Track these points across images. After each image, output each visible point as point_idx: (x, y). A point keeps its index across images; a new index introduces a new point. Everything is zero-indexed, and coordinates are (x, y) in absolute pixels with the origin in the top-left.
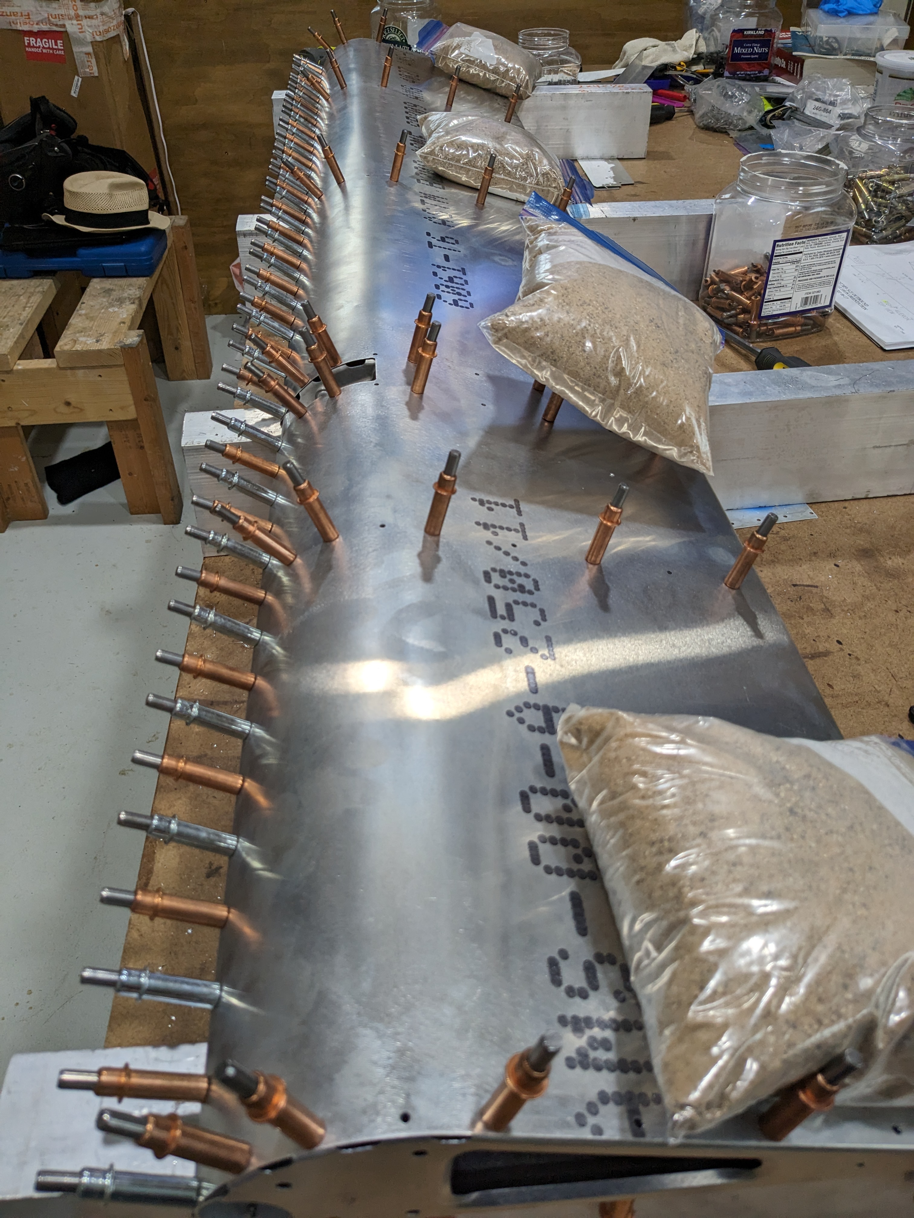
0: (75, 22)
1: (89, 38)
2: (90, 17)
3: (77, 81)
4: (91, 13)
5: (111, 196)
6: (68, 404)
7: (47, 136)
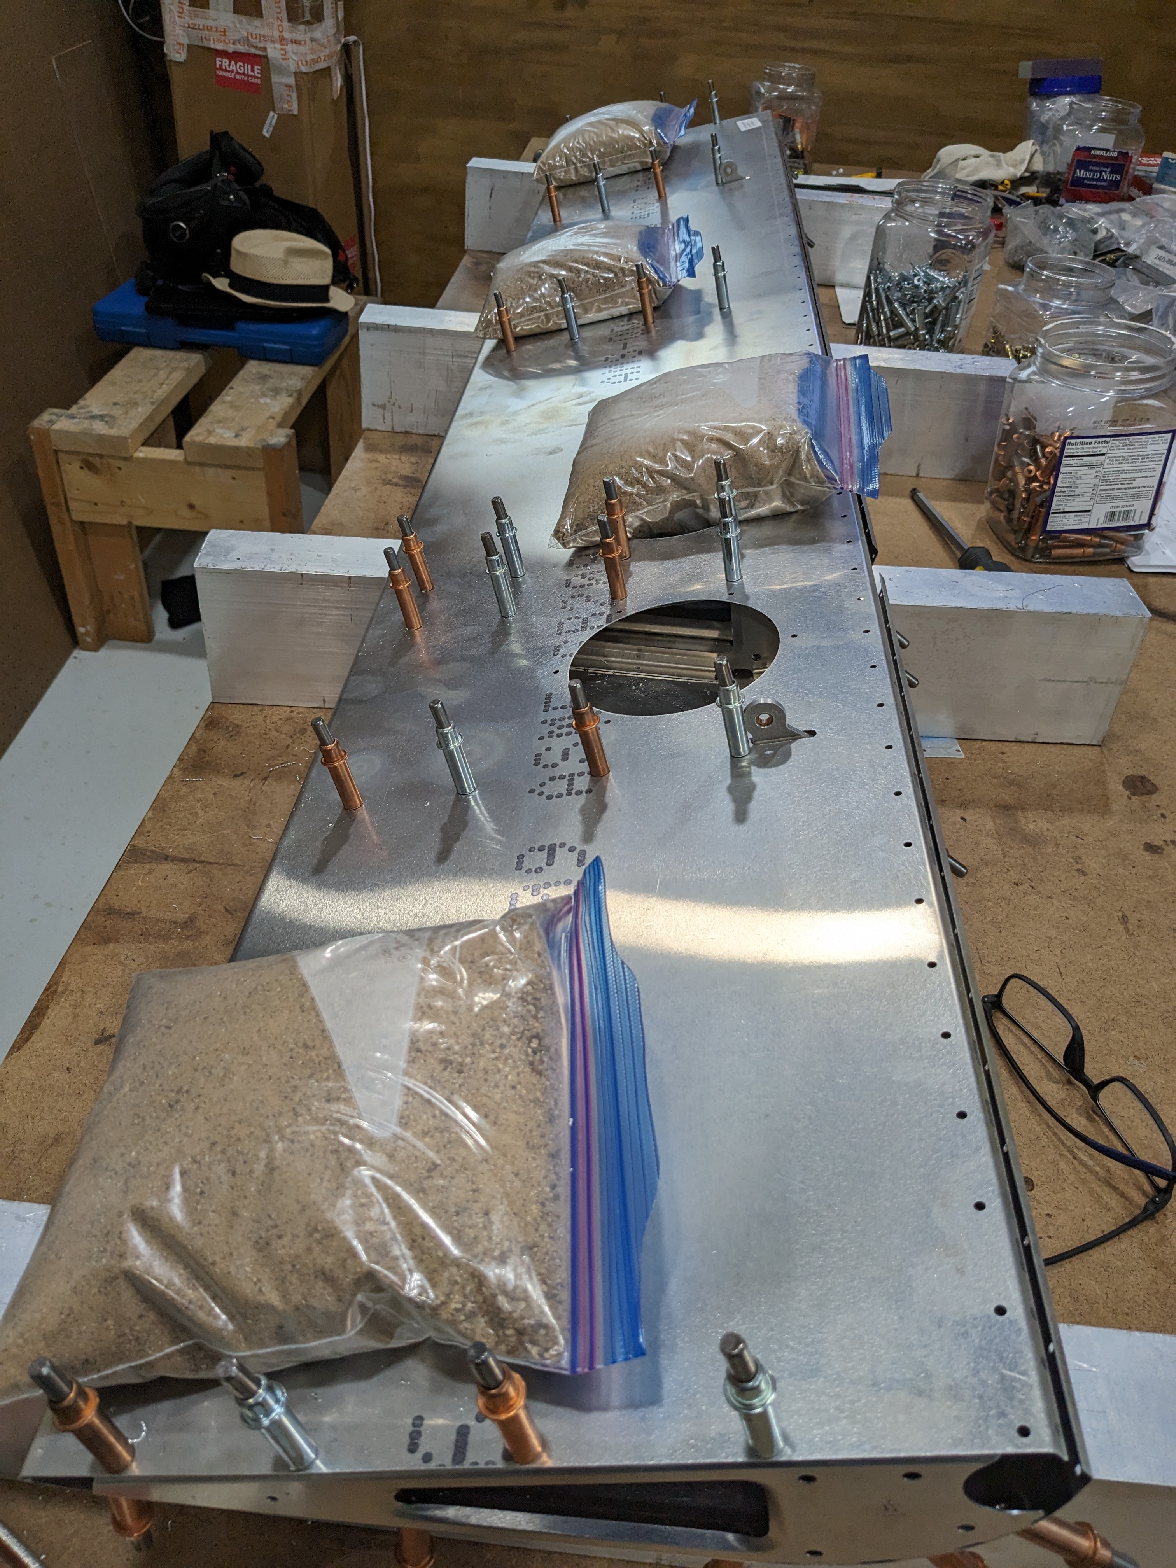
0: (278, 46)
1: (293, 68)
2: (297, 42)
3: (272, 118)
4: (299, 37)
5: (285, 262)
6: (192, 507)
7: (223, 181)
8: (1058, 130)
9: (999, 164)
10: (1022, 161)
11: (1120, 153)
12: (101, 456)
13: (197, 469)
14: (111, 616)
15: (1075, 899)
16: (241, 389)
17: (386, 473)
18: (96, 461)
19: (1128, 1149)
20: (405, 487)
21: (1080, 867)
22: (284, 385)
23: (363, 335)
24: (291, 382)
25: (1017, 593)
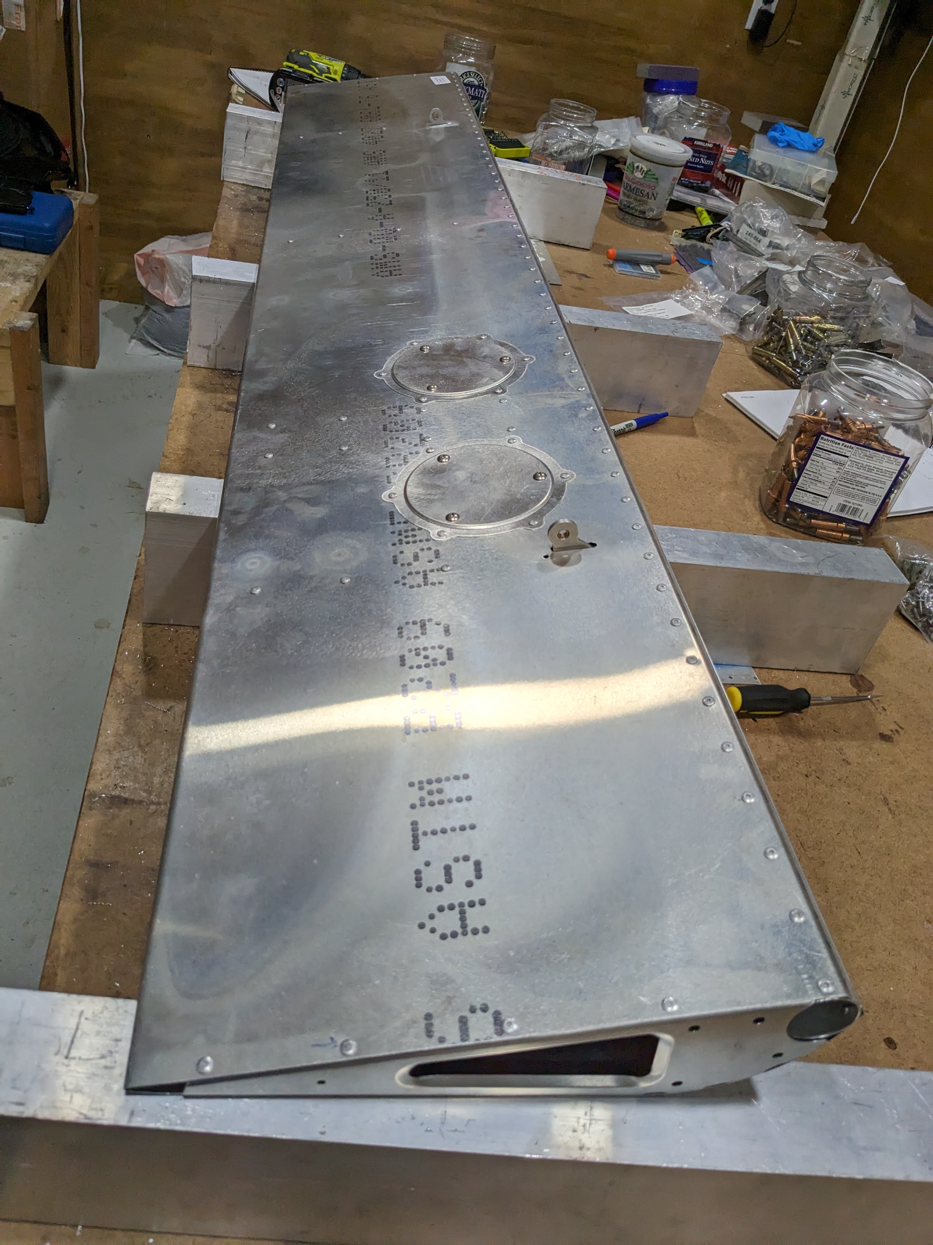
8: (668, 121)
15: (849, 786)
24: (26, 268)
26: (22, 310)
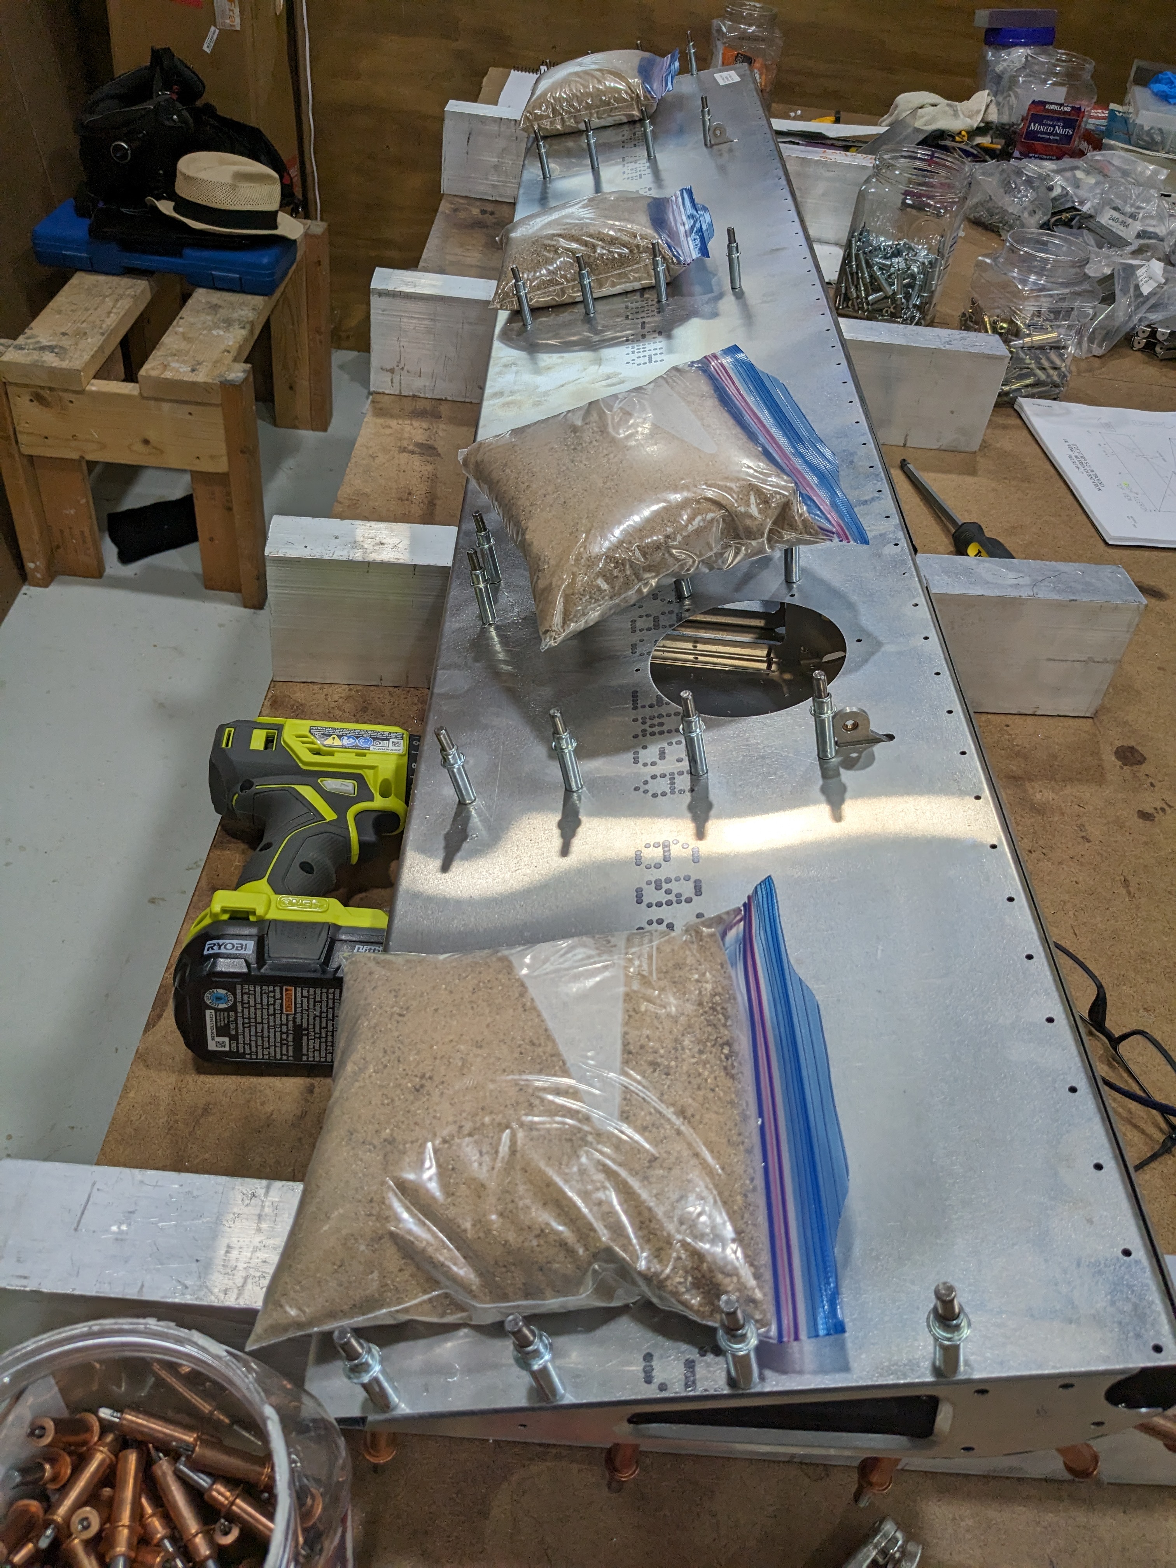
3: (213, 33)
5: (234, 187)
6: (146, 442)
7: (166, 100)
8: (1013, 81)
9: (956, 114)
10: (978, 112)
11: (1073, 108)
12: (51, 389)
13: (152, 403)
14: (61, 550)
15: (1082, 864)
16: (192, 320)
17: (400, 439)
18: (46, 394)
19: (1144, 1091)
20: (422, 454)
21: (1083, 834)
22: (235, 316)
23: (374, 300)
24: (242, 313)
25: (1027, 580)
26: (235, 360)
